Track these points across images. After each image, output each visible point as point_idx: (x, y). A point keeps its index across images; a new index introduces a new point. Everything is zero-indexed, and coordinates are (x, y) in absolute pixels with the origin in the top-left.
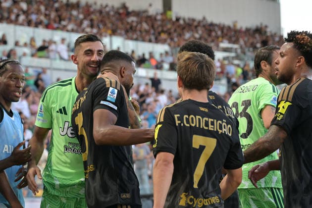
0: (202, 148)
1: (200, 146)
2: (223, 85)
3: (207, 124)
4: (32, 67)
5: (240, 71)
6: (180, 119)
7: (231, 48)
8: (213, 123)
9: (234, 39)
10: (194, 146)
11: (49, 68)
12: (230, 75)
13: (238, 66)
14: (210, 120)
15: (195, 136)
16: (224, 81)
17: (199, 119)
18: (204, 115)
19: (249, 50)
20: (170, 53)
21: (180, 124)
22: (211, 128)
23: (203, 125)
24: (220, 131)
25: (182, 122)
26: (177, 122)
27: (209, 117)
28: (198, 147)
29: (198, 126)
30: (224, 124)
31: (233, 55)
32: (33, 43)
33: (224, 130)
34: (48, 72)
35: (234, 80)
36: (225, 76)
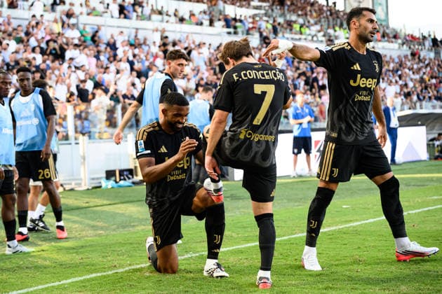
0: (264, 93)
1: (262, 92)
2: (256, 38)
3: (263, 75)
4: (89, 24)
5: (270, 27)
7: (261, 6)
8: (268, 74)
10: (256, 92)
11: (103, 26)
12: (262, 30)
13: (268, 22)
14: (265, 72)
15: (255, 85)
16: (257, 35)
17: (255, 73)
18: (258, 70)
19: (276, 8)
20: (208, 13)
21: (238, 80)
22: (267, 77)
23: (259, 76)
24: (276, 79)
25: (241, 77)
26: (236, 78)
27: (263, 71)
28: (260, 93)
29: (255, 77)
30: (277, 72)
31: (263, 12)
32: (88, 3)
33: (278, 77)
34: (103, 28)
35: (265, 34)
36: (257, 30)
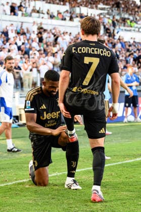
1: (89, 63)
3: (93, 51)
6: (76, 50)
7: (105, 8)
8: (97, 50)
9: (105, 2)
12: (105, 24)
13: (109, 18)
14: (95, 49)
17: (88, 49)
19: (115, 9)
20: (69, 12)
22: (96, 52)
23: (90, 51)
24: (102, 54)
26: (73, 51)
27: (95, 47)
29: (87, 52)
30: (104, 51)
31: (106, 12)
33: (104, 53)
35: (107, 27)
